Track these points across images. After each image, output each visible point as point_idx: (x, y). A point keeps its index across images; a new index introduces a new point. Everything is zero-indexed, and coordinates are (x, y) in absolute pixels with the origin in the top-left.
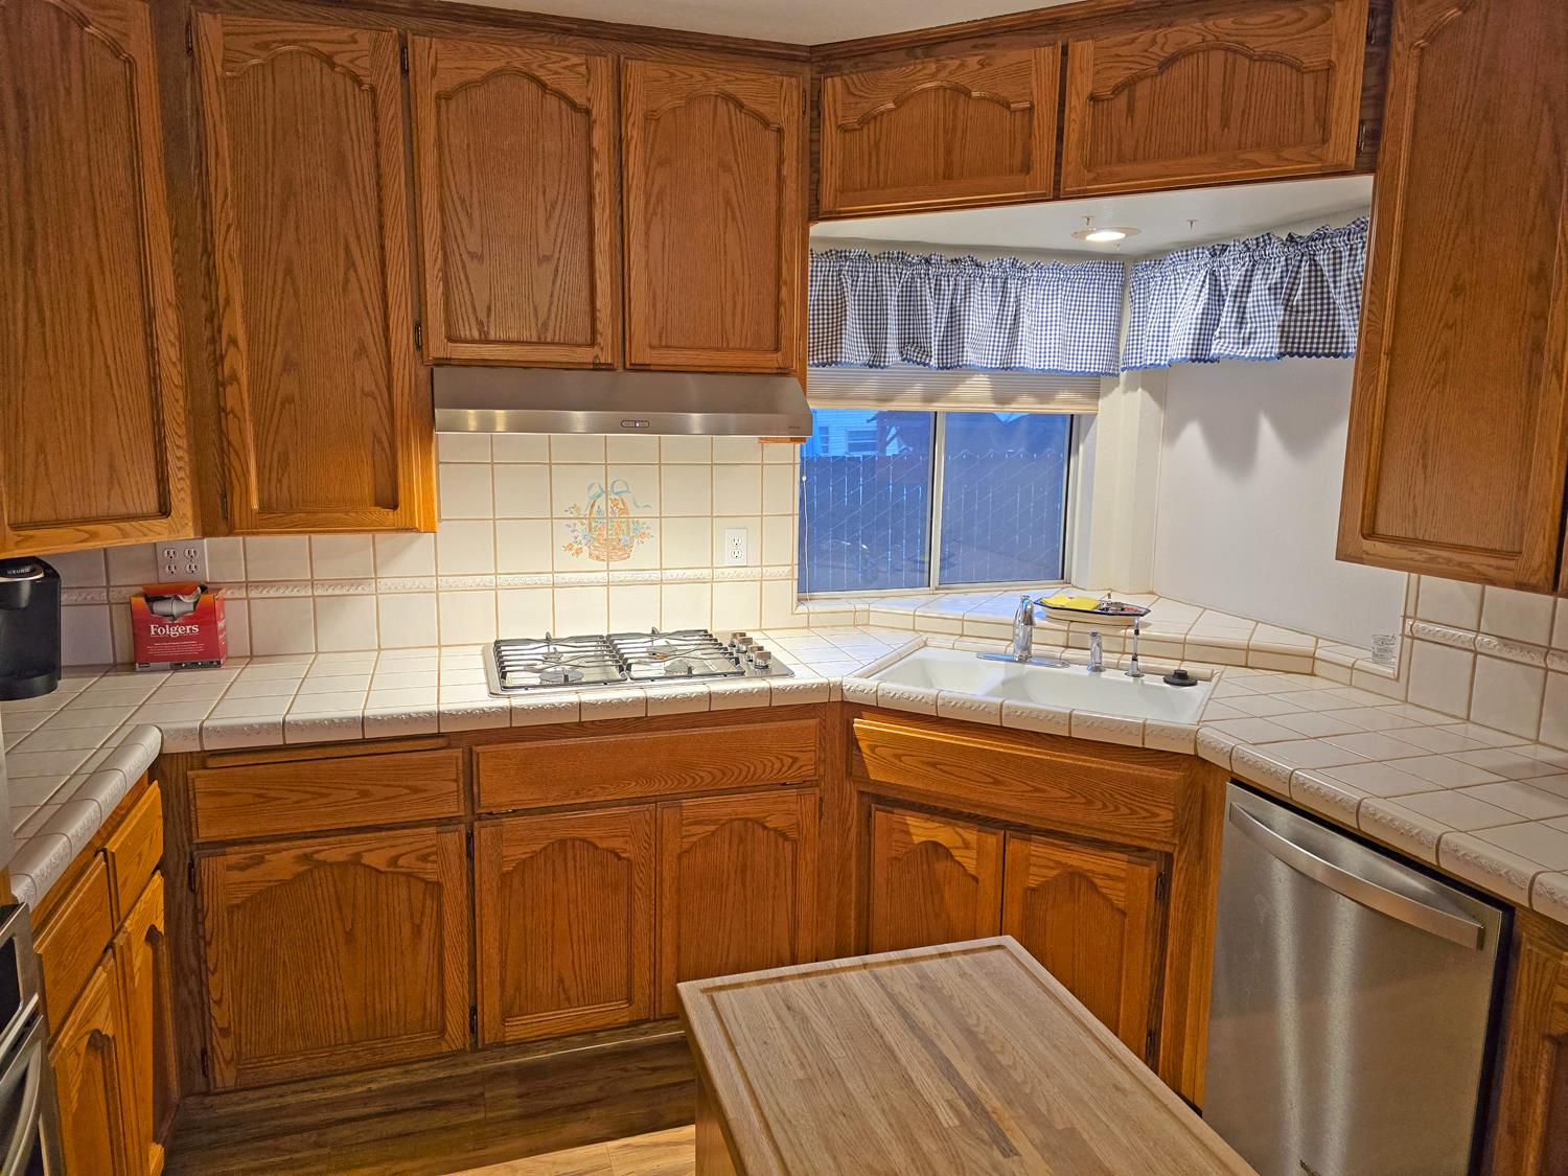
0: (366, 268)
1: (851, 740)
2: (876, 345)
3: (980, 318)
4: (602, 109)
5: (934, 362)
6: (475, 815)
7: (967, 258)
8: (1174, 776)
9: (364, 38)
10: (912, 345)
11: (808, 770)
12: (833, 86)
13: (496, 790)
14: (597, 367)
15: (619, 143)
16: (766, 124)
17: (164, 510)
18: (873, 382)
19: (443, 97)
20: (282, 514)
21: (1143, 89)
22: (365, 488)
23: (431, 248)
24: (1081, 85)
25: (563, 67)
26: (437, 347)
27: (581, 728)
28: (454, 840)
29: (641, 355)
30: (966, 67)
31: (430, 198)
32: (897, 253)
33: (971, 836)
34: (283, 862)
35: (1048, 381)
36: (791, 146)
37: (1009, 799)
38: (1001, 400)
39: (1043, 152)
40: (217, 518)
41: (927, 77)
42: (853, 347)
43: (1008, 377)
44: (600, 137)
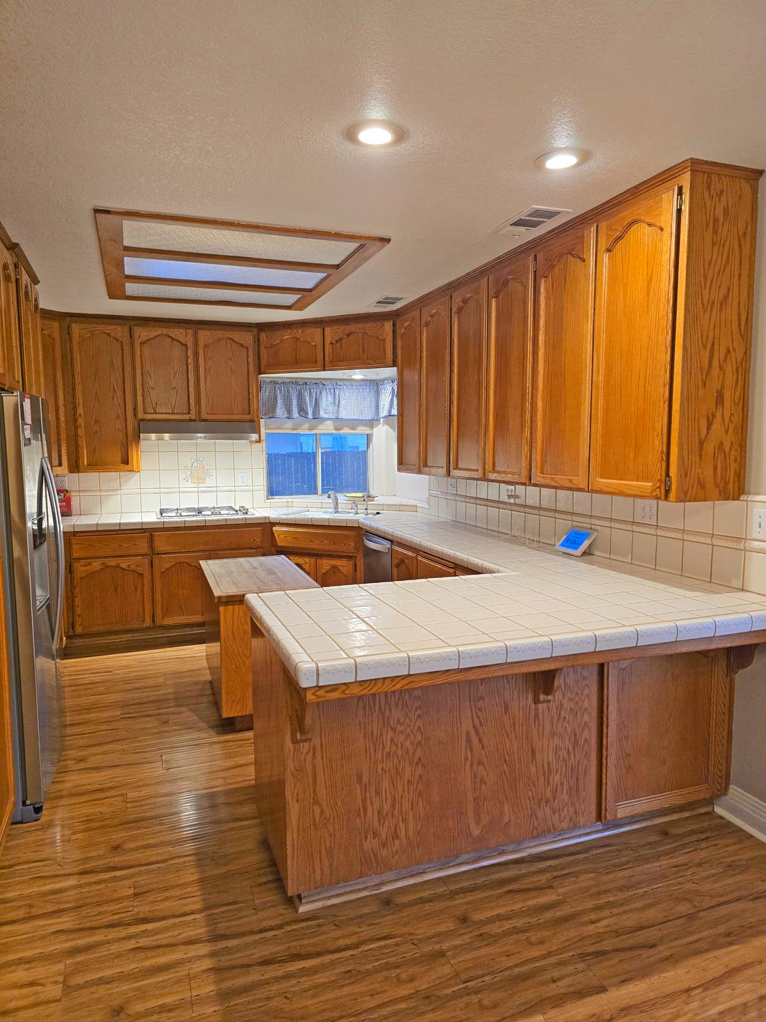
0: (119, 393)
1: (273, 534)
2: (289, 411)
3: (326, 401)
4: (190, 345)
5: (310, 416)
6: (153, 552)
7: (320, 383)
8: (354, 533)
9: (119, 328)
10: (302, 411)
11: (259, 543)
12: (263, 335)
13: (160, 545)
14: (191, 420)
15: (196, 354)
16: (243, 346)
17: (60, 465)
18: (289, 424)
19: (142, 343)
20: (95, 465)
21: (343, 341)
22: (119, 459)
23: (139, 386)
24: (328, 340)
25: (178, 333)
26: (141, 415)
27: (185, 528)
28: (147, 561)
29: (204, 416)
30: (299, 333)
31: (138, 372)
32: (295, 382)
33: (307, 560)
34: (97, 565)
35: (354, 423)
36: (251, 354)
37: (315, 545)
38: (337, 429)
39: (320, 356)
40: (75, 467)
41: (287, 335)
42: (280, 411)
43: (339, 422)
44: (190, 353)
